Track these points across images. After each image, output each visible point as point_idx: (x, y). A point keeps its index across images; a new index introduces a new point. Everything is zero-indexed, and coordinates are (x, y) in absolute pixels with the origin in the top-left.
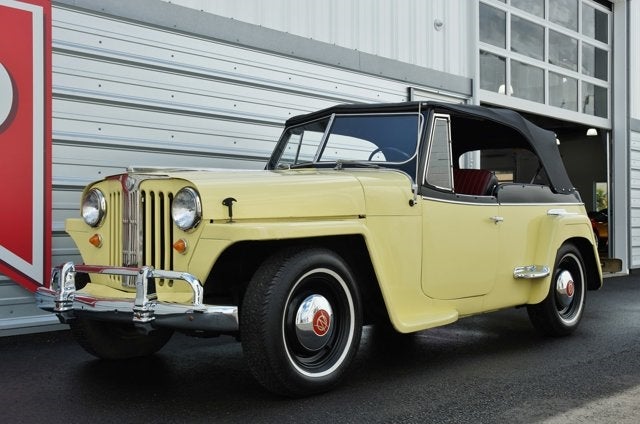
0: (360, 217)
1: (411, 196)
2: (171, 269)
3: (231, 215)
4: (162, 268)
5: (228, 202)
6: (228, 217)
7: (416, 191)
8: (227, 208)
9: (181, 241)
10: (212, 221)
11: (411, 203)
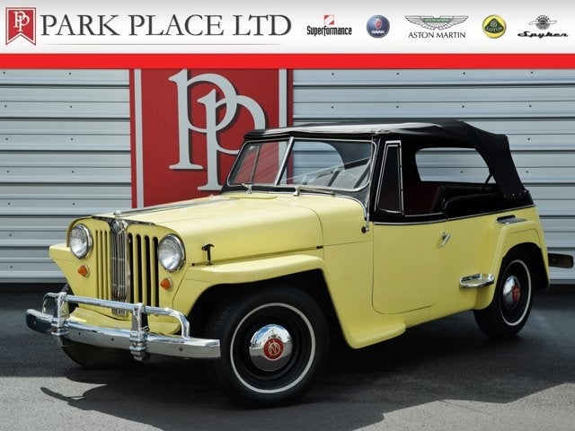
0: (318, 248)
1: (364, 224)
2: (157, 305)
3: (209, 258)
4: (149, 304)
5: (207, 248)
6: (207, 260)
7: (368, 219)
8: (206, 252)
9: (166, 279)
10: (193, 265)
11: (364, 230)
